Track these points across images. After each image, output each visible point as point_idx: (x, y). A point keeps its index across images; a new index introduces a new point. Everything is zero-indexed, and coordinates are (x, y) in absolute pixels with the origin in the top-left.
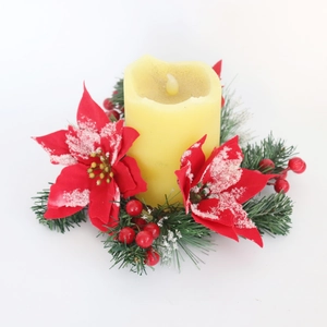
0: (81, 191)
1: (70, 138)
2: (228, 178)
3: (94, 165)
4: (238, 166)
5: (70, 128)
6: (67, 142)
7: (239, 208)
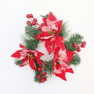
6: (21, 54)
7: (67, 65)
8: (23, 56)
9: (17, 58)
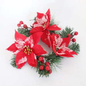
0: (24, 58)
1: (16, 45)
2: (60, 41)
4: (60, 38)
5: (15, 42)
6: (16, 46)
7: (67, 48)
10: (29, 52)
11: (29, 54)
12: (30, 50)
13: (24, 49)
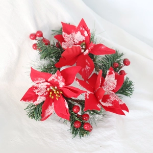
0: (51, 105)
3: (51, 93)
6: (36, 93)
8: (41, 96)
9: (31, 102)
10: (57, 95)
11: (57, 99)
12: (58, 92)
13: (49, 92)
